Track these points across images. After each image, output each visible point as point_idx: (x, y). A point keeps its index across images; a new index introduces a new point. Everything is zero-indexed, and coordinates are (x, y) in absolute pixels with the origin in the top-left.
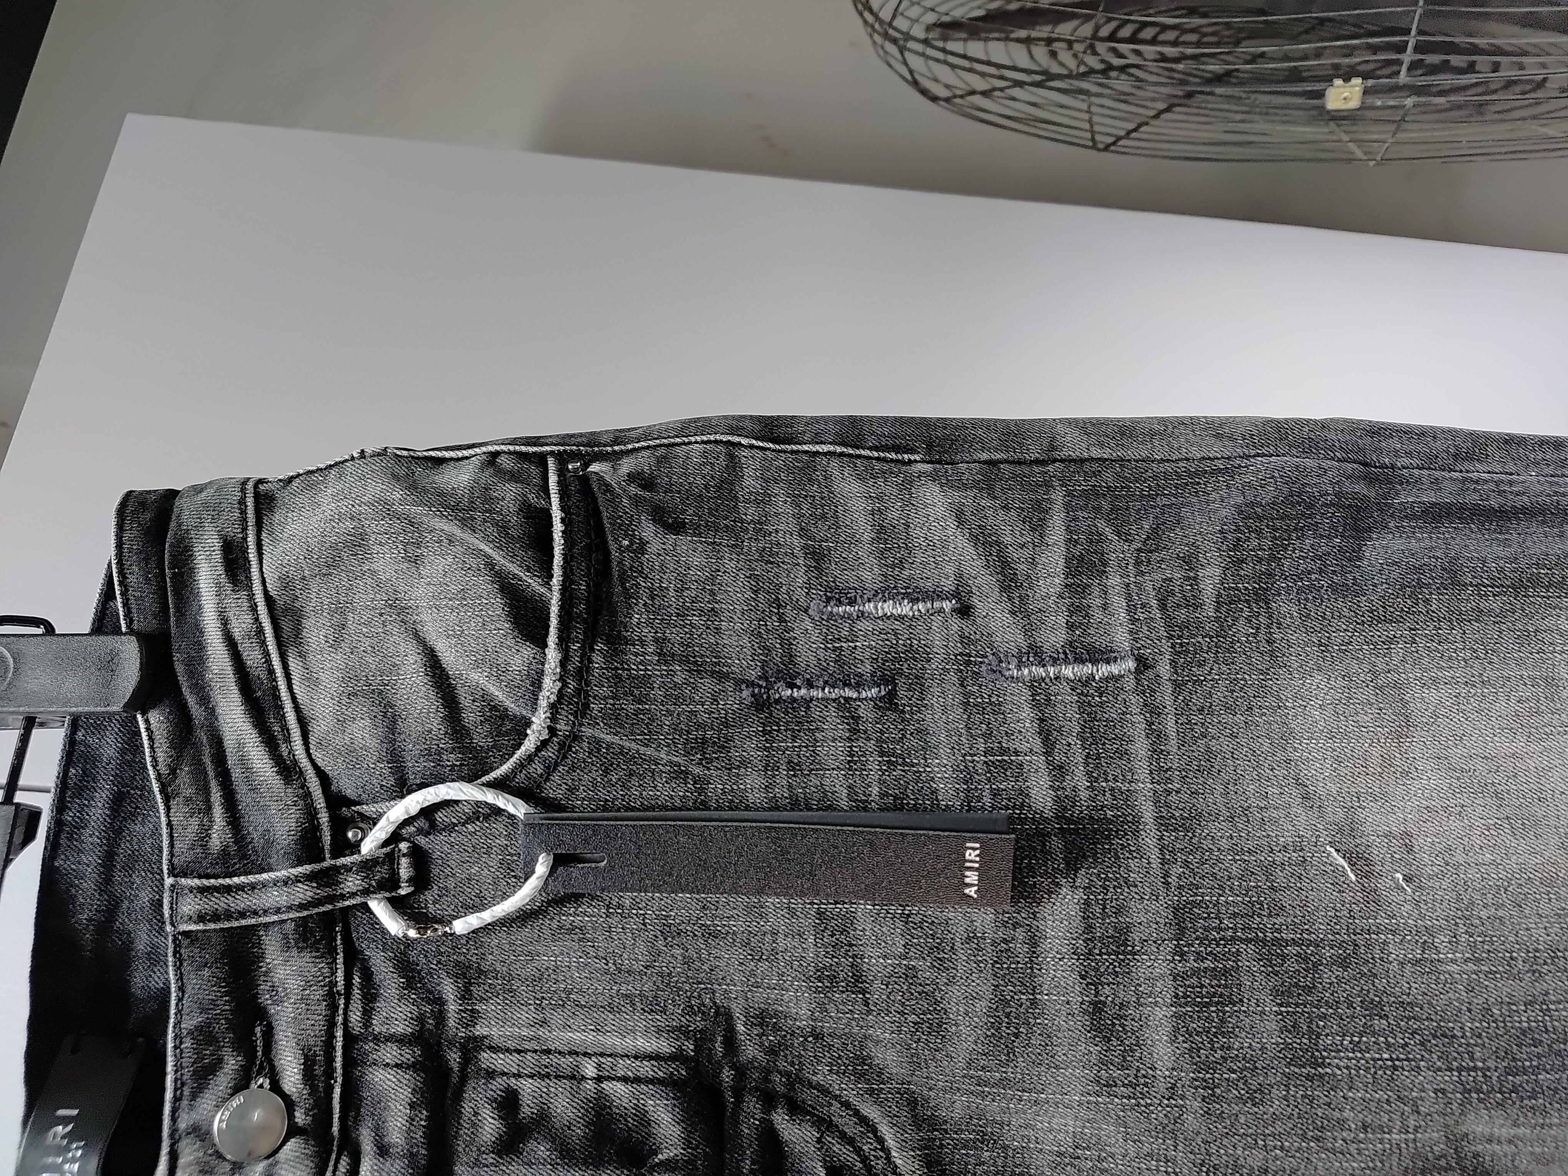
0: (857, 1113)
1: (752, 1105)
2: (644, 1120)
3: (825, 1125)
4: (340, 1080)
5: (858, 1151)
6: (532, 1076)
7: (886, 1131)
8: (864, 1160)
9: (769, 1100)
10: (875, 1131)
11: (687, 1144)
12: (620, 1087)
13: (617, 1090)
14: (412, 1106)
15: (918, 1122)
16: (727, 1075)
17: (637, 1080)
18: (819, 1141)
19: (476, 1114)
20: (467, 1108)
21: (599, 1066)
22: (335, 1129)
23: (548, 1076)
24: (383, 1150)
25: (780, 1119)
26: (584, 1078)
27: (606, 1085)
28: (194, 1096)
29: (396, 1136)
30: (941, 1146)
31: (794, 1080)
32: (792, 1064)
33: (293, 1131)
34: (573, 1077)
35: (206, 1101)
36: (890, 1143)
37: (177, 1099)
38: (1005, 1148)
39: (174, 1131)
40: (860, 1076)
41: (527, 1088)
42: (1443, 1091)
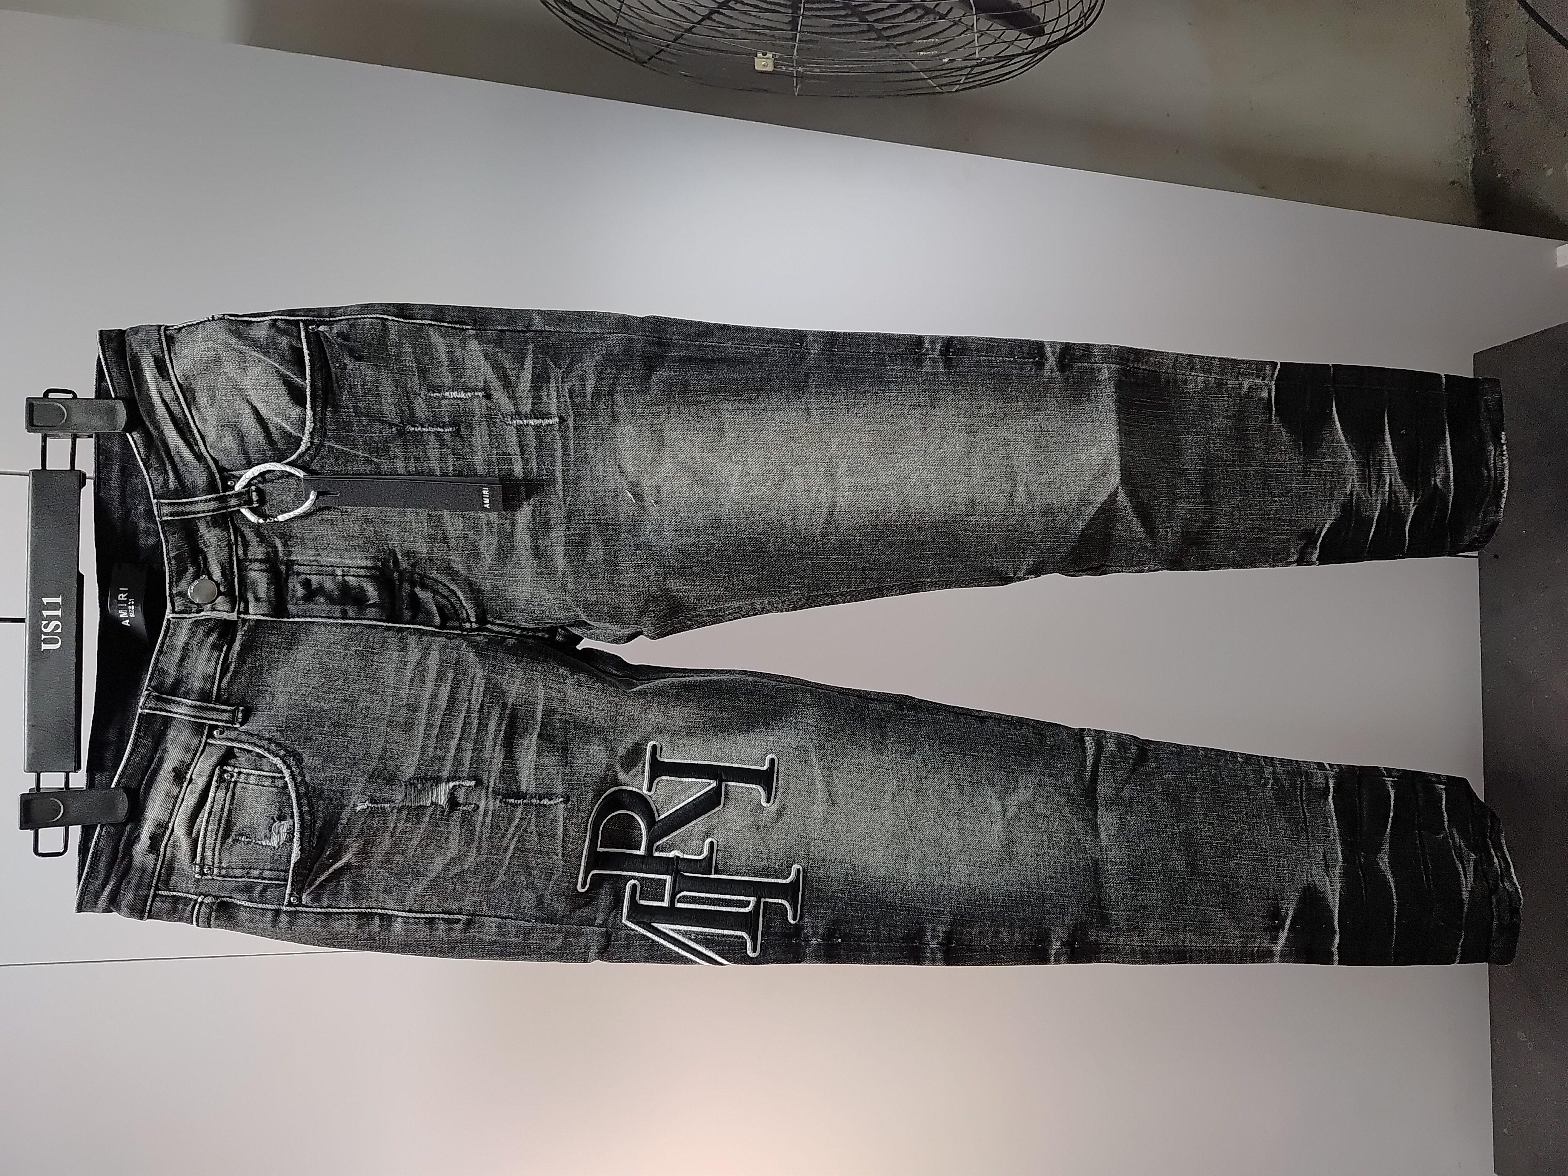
0: (448, 588)
1: (406, 585)
2: (362, 589)
3: (436, 592)
4: (237, 576)
5: (449, 601)
6: (315, 574)
7: (460, 594)
8: (452, 604)
9: (413, 584)
10: (455, 594)
11: (380, 597)
12: (352, 578)
13: (351, 580)
14: (268, 584)
15: (472, 591)
16: (396, 574)
17: (359, 576)
18: (433, 597)
19: (294, 587)
20: (290, 586)
21: (343, 571)
22: (237, 593)
23: (322, 574)
24: (258, 600)
25: (418, 590)
26: (337, 575)
27: (346, 578)
28: (178, 582)
29: (262, 594)
30: (483, 599)
31: (423, 576)
32: (422, 570)
33: (220, 593)
34: (332, 575)
35: (183, 584)
36: (462, 598)
37: (171, 583)
38: (506, 599)
39: (171, 595)
40: (449, 575)
41: (314, 579)
42: (657, 573)
